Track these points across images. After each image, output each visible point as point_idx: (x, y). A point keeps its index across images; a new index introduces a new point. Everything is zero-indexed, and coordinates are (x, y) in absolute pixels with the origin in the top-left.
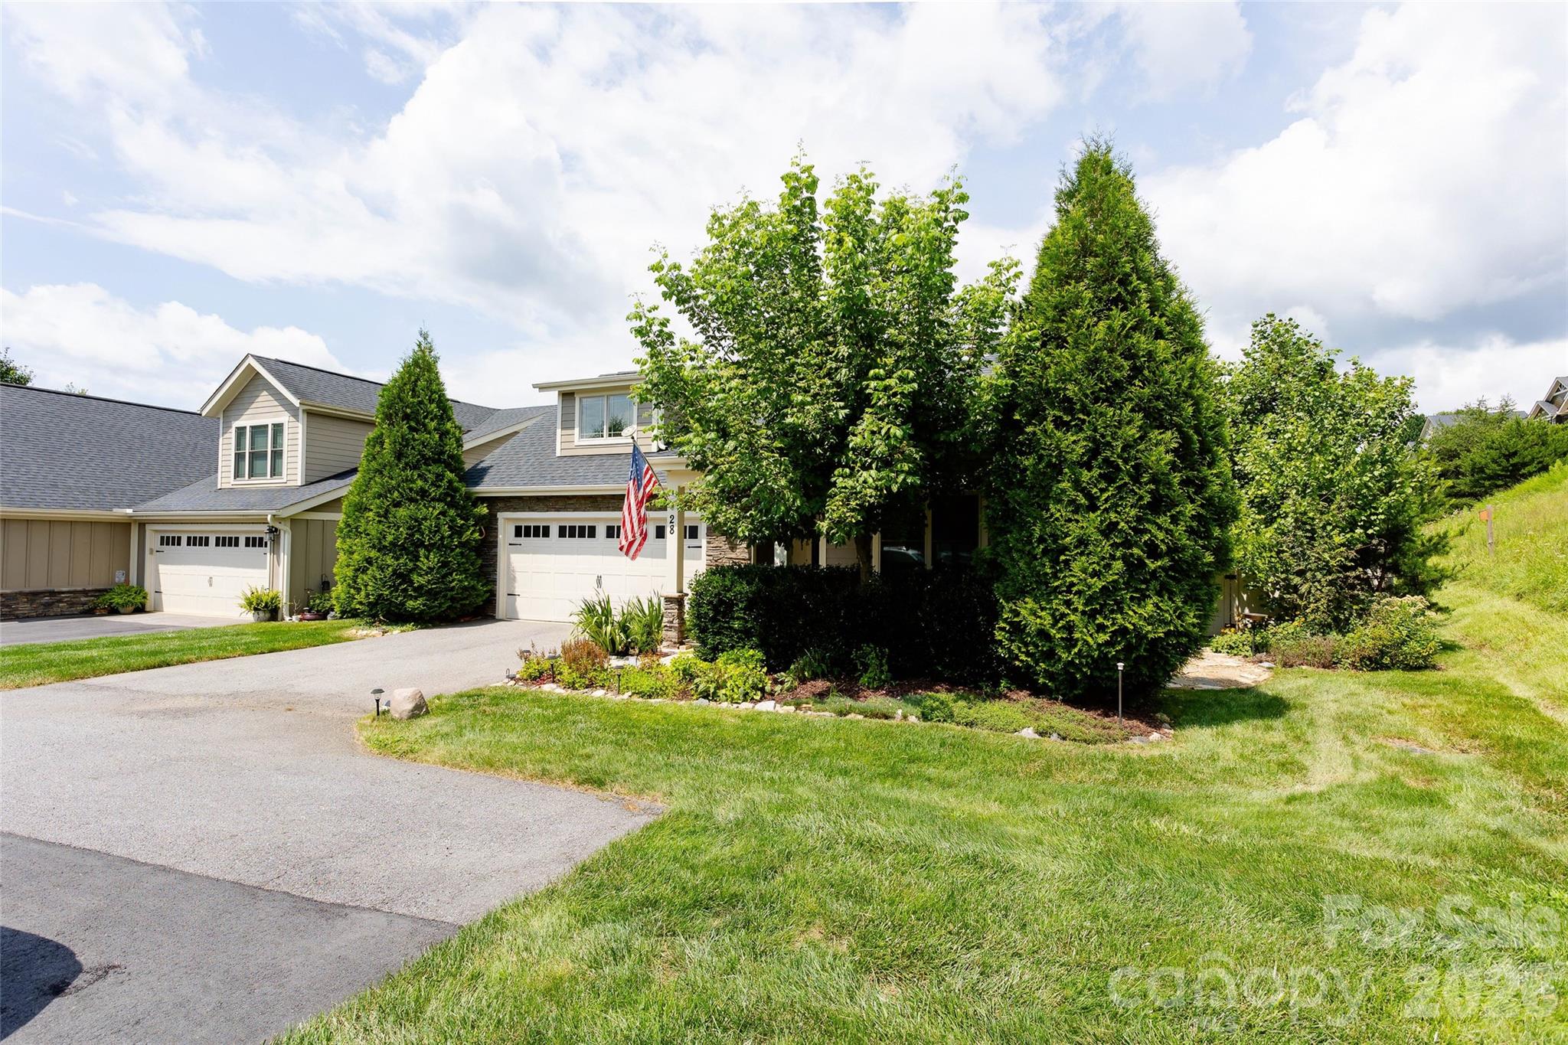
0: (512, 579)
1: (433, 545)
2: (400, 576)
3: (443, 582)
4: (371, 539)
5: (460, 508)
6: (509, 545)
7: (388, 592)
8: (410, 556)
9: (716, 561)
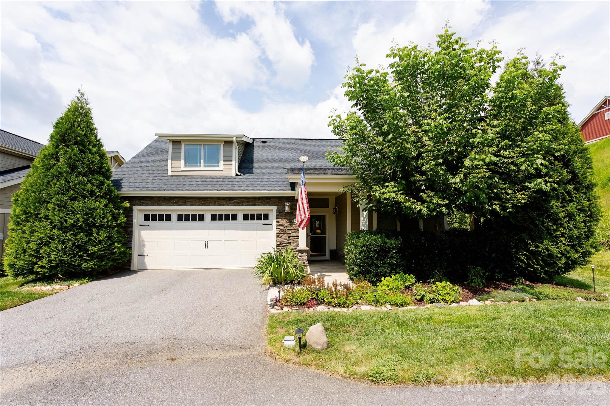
0: (142, 245)
1: (102, 226)
2: (78, 247)
3: (109, 250)
4: (52, 222)
5: (114, 203)
6: (140, 225)
7: (68, 258)
8: (85, 233)
9: (282, 231)
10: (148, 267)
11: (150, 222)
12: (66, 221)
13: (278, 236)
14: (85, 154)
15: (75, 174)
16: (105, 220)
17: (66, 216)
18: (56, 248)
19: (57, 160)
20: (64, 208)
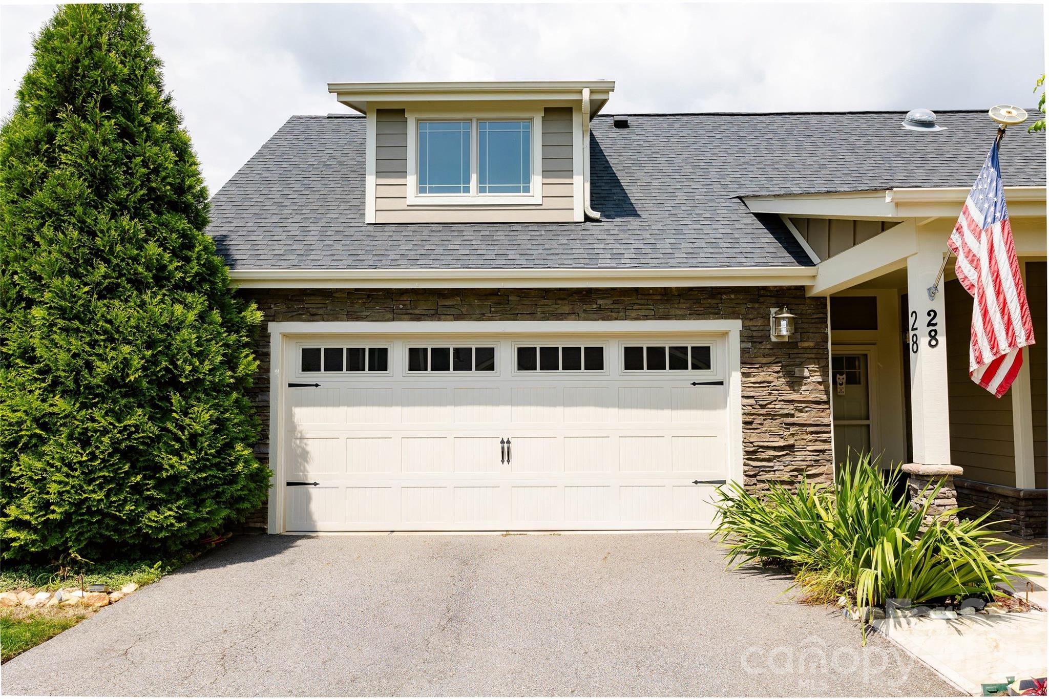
0: (300, 456)
1: (196, 385)
2: (129, 454)
3: (217, 466)
4: (45, 372)
5: (223, 309)
6: (291, 385)
7: (100, 495)
8: (148, 409)
9: (763, 407)
10: (320, 525)
11: (321, 376)
12: (89, 366)
13: (751, 423)
14: (134, 143)
15: (108, 206)
16: (207, 366)
17: (87, 348)
18: (62, 460)
19: (52, 162)
20: (82, 323)
